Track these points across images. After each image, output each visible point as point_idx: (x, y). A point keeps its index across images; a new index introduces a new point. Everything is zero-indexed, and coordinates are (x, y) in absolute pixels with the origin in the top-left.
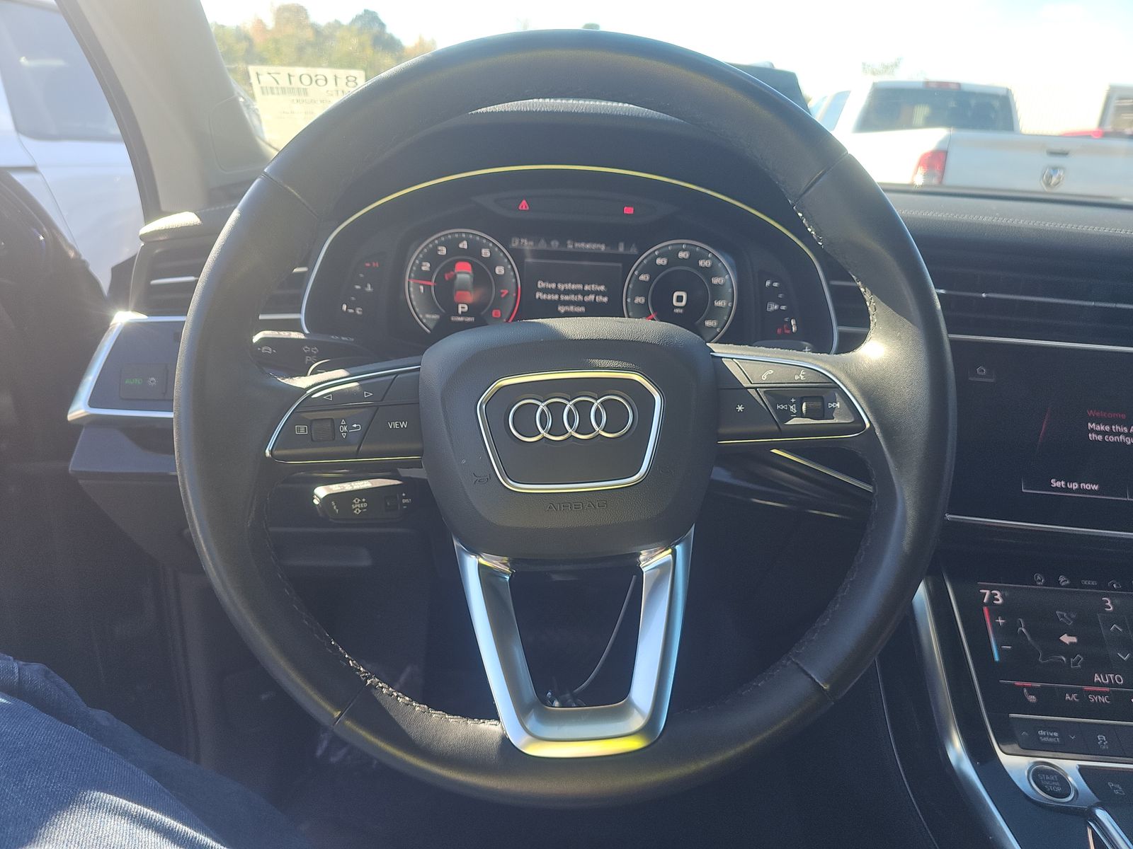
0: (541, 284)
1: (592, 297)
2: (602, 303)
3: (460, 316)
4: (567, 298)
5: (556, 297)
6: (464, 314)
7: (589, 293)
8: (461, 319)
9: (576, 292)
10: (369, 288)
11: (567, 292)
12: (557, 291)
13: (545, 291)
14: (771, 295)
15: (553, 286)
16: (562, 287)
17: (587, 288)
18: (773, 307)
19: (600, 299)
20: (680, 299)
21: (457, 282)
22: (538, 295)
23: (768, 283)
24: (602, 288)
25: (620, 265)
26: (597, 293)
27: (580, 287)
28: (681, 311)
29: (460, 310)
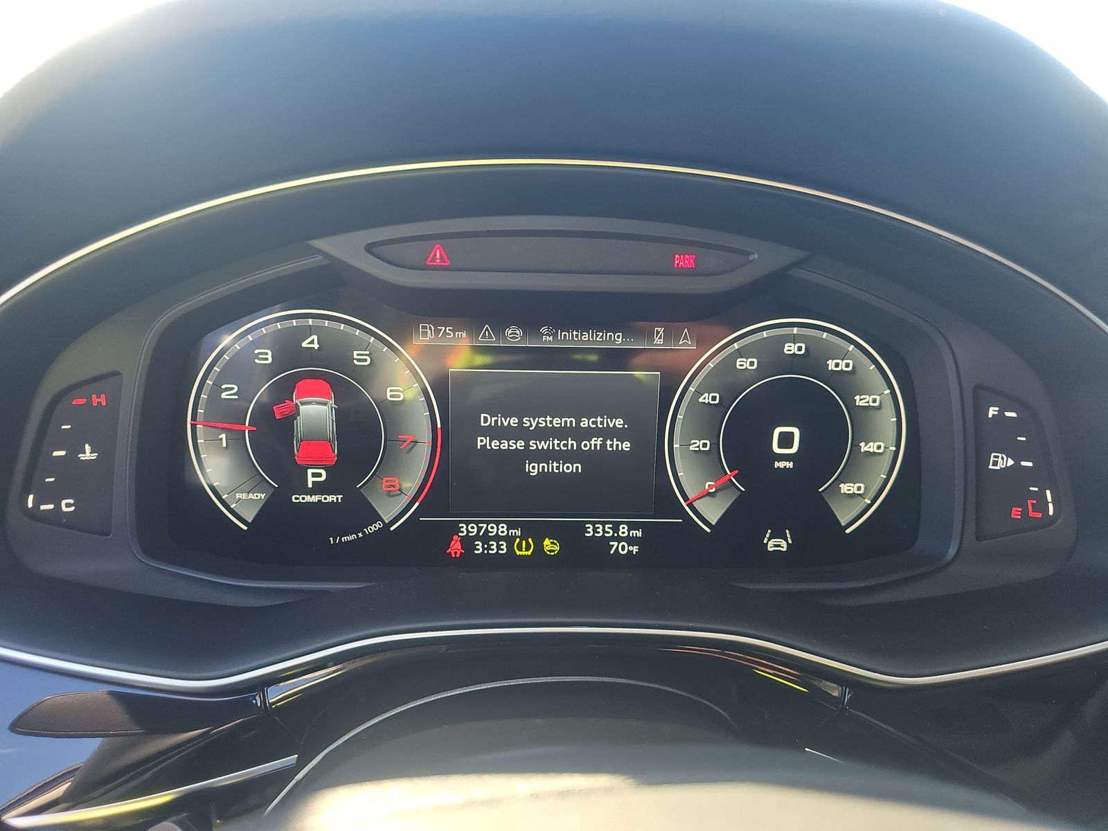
0: (486, 420)
1: (597, 442)
2: (619, 453)
3: (312, 492)
4: (543, 445)
5: (520, 444)
6: (318, 488)
7: (589, 434)
8: (315, 499)
9: (562, 433)
10: (88, 454)
11: (543, 434)
12: (520, 433)
13: (496, 432)
14: (1001, 436)
15: (514, 421)
16: (530, 423)
17: (585, 423)
18: (1002, 462)
19: (613, 444)
20: (786, 440)
21: (300, 423)
22: (481, 441)
23: (993, 411)
24: (619, 423)
25: (659, 373)
26: (608, 433)
27: (570, 421)
28: (790, 465)
29: (310, 480)
